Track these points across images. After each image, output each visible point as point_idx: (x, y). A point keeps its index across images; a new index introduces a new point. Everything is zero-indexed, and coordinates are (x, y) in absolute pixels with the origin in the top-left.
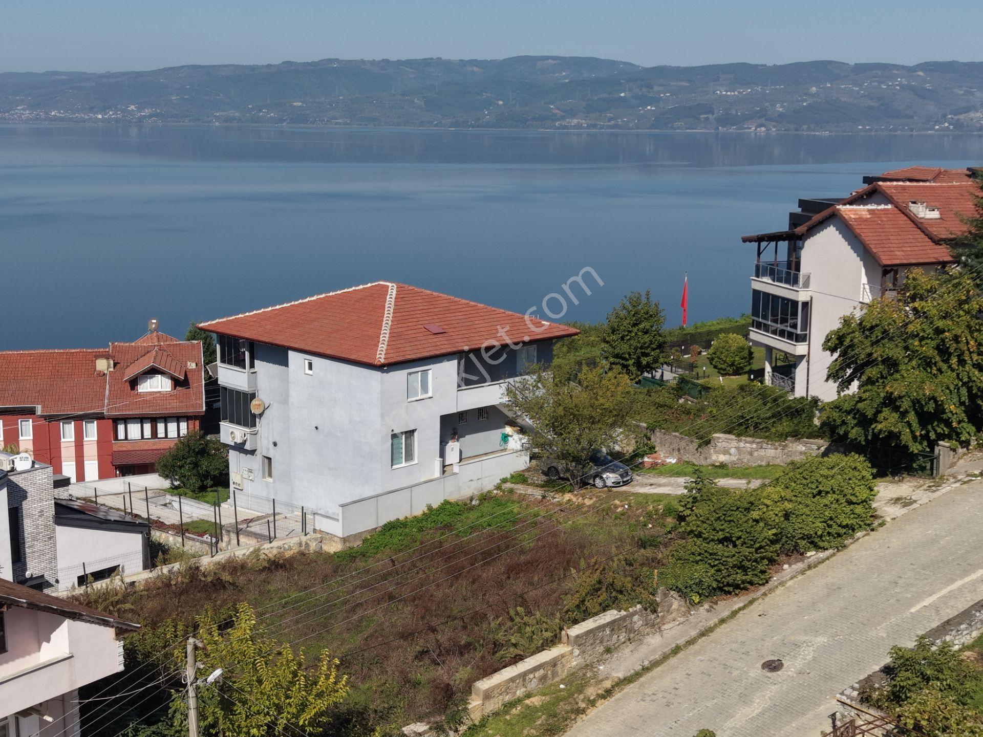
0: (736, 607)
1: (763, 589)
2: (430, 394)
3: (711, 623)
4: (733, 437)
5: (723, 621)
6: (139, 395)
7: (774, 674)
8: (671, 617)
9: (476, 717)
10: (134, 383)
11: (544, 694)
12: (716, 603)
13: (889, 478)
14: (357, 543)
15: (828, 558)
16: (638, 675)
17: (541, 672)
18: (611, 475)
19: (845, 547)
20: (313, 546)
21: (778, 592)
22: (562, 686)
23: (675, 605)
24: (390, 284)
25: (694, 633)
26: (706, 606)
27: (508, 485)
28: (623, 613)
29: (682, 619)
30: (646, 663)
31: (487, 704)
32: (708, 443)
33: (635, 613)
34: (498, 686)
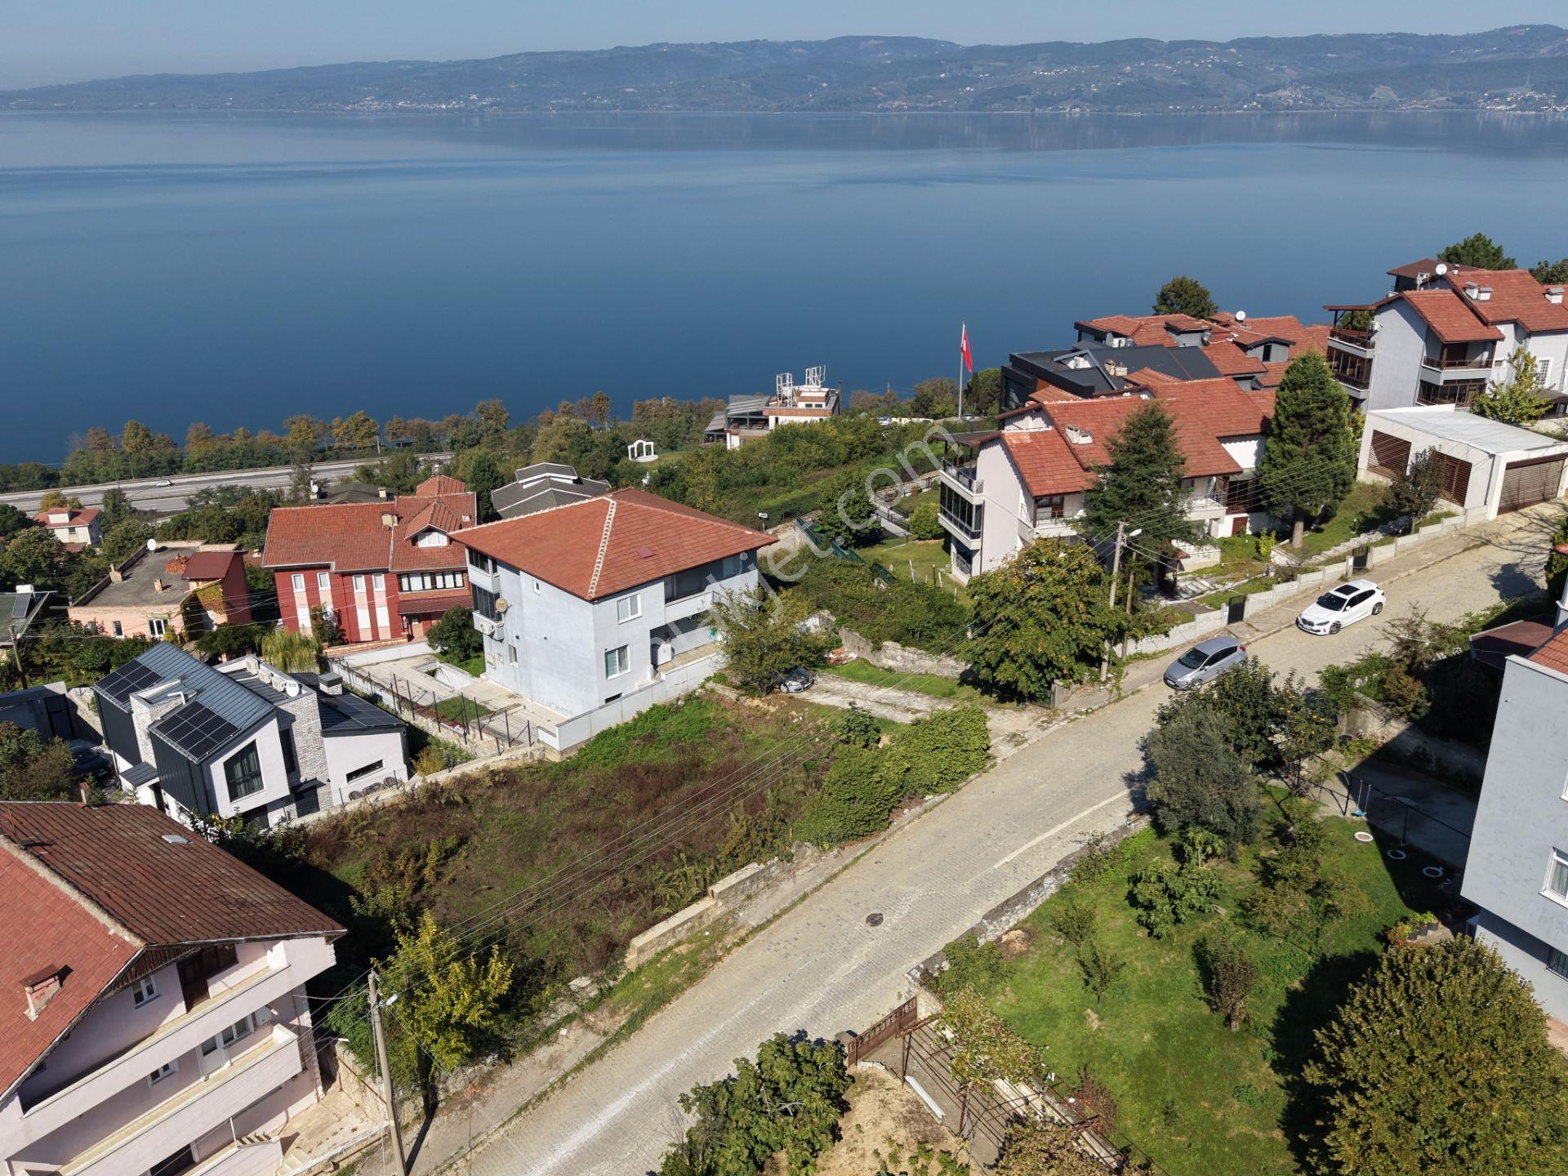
0: (859, 854)
1: (884, 834)
2: (639, 614)
3: (836, 870)
4: (898, 645)
5: (846, 867)
6: (419, 550)
7: (874, 928)
8: (805, 862)
9: (633, 967)
10: (414, 540)
11: (690, 942)
12: (843, 849)
13: (1014, 704)
14: (573, 754)
15: (942, 801)
16: (769, 922)
17: (689, 924)
18: (794, 683)
19: (959, 789)
20: (537, 756)
21: (896, 837)
22: (707, 933)
23: (809, 852)
24: (611, 501)
25: (820, 881)
26: (835, 852)
27: (710, 685)
28: (762, 866)
29: (813, 865)
30: (777, 912)
31: (642, 956)
32: (879, 649)
33: (773, 865)
34: (651, 942)
